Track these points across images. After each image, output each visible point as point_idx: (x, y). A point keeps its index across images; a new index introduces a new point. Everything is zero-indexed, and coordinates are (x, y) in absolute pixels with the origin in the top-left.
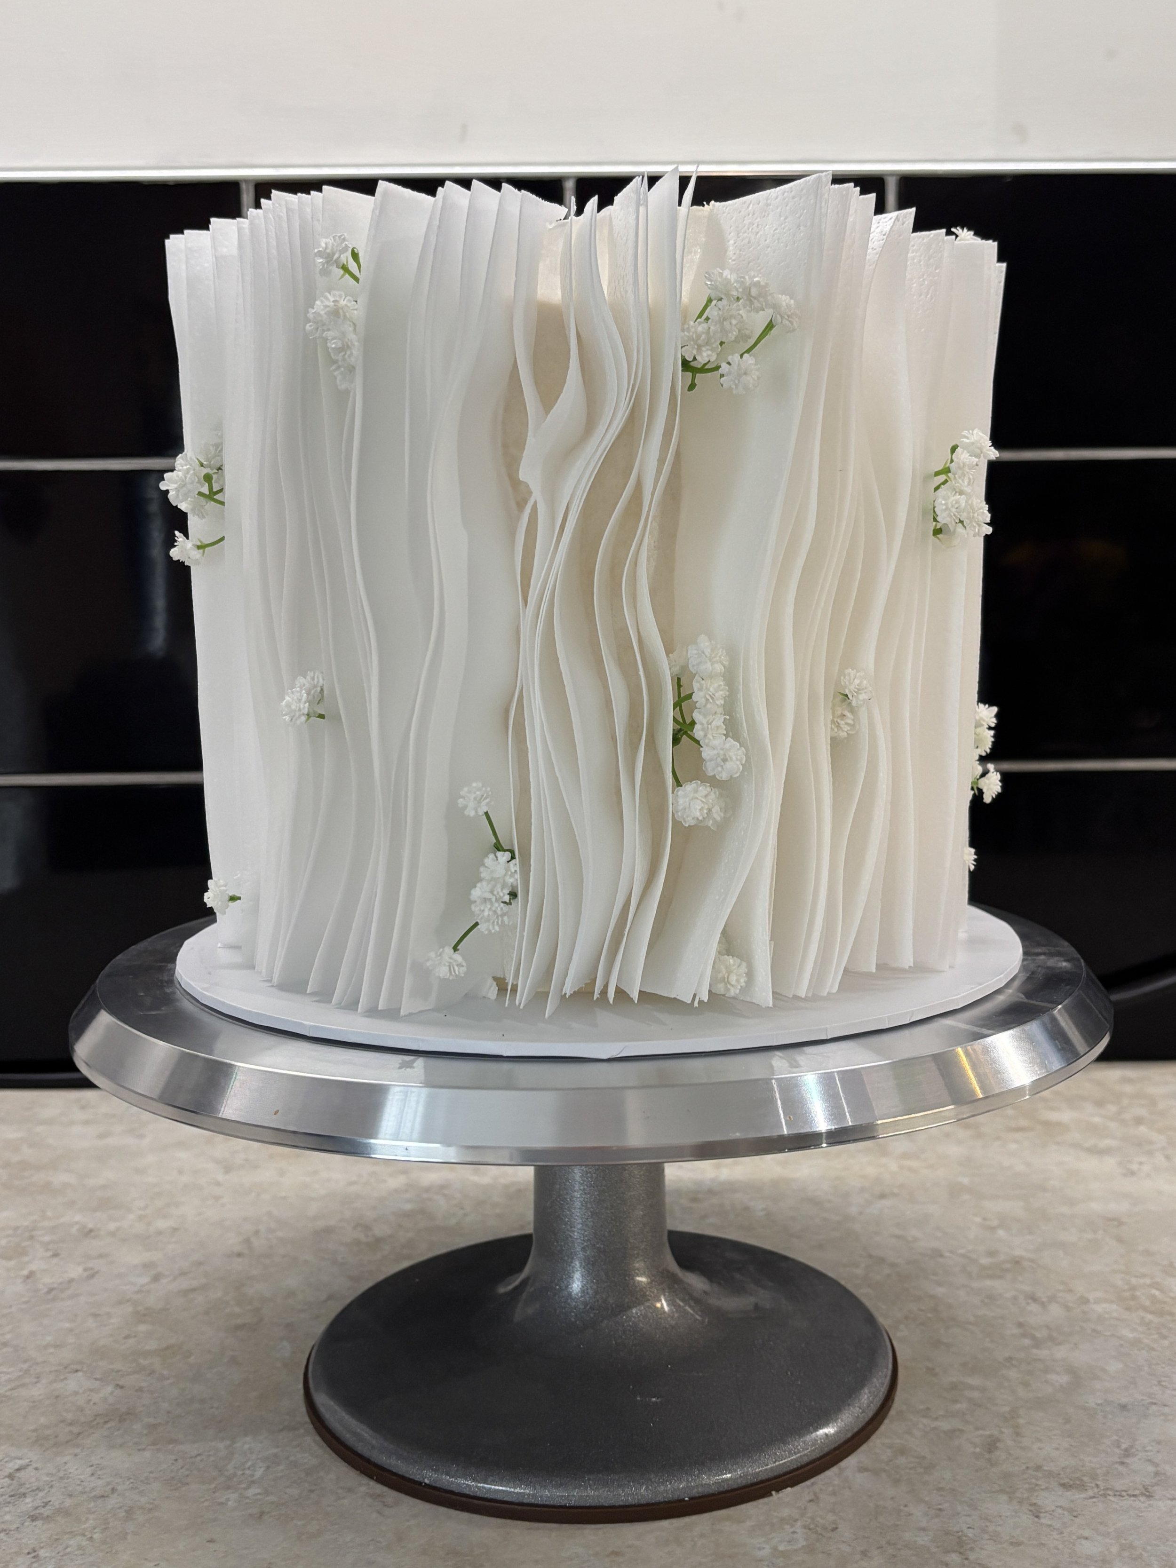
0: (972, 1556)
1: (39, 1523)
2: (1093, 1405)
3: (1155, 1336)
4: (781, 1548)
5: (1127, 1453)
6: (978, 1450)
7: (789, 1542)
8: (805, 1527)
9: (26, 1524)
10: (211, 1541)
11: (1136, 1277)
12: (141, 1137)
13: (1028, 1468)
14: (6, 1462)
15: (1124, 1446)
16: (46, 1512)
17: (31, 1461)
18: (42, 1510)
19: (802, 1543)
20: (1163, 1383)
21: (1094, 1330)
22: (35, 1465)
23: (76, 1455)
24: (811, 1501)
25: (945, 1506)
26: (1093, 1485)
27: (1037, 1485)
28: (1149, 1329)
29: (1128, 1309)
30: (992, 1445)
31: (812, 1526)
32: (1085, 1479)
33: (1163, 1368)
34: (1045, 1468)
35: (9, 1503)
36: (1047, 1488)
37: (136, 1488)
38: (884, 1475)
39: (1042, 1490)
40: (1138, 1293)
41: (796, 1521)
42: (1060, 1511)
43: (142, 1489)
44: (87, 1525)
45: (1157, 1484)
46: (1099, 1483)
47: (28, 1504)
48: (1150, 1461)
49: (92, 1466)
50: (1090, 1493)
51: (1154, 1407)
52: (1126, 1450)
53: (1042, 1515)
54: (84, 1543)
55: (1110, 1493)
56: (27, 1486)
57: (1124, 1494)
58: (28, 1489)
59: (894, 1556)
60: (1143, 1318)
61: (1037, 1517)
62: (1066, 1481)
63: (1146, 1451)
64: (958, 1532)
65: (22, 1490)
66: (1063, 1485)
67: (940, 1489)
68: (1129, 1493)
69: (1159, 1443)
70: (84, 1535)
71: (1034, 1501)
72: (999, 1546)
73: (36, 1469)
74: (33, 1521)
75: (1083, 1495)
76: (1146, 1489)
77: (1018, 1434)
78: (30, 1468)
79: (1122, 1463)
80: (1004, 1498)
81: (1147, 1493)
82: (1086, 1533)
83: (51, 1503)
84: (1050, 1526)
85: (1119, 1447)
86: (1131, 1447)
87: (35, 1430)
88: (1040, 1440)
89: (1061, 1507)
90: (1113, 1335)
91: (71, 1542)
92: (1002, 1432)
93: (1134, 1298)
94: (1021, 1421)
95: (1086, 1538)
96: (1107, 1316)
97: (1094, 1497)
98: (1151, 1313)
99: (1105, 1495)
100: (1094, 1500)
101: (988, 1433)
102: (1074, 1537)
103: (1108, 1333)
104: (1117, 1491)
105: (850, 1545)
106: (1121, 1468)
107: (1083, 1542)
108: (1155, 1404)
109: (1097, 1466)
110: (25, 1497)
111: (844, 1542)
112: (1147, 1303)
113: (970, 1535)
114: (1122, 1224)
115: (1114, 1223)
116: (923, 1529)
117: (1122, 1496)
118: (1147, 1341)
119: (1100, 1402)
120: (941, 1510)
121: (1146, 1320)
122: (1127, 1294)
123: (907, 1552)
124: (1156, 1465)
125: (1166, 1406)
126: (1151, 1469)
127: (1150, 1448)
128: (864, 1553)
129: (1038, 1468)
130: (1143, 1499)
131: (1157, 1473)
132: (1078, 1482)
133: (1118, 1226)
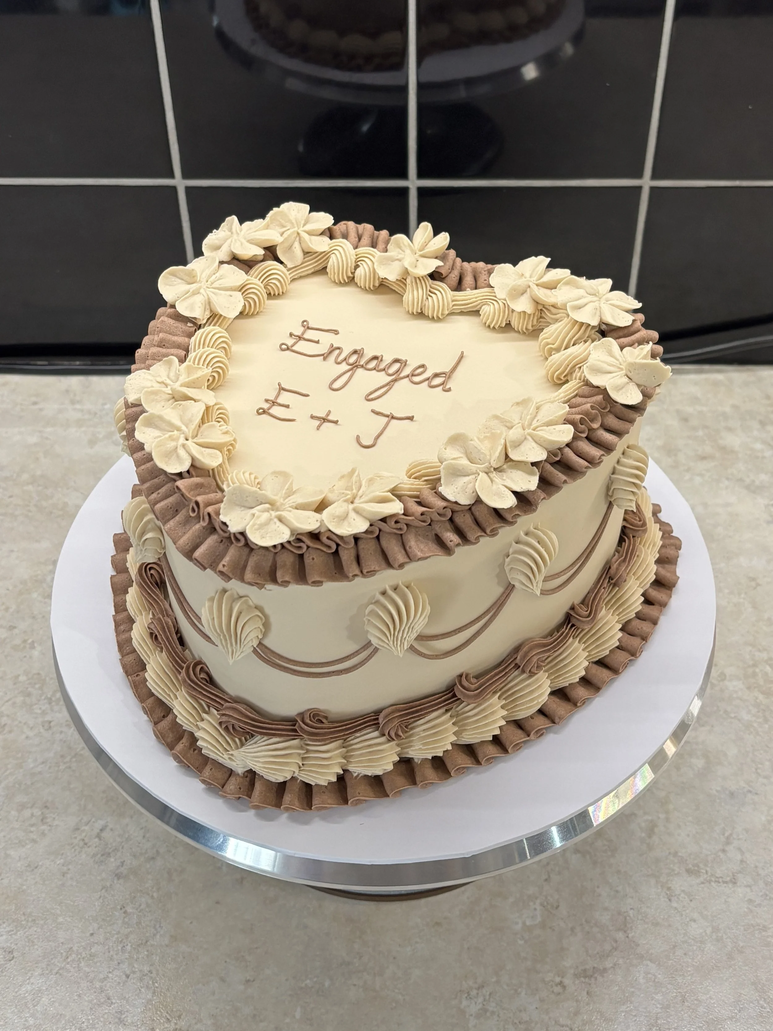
0: (630, 935)
1: (121, 881)
2: (714, 792)
3: (761, 720)
4: (528, 923)
5: (728, 842)
6: (643, 835)
7: (532, 917)
8: (542, 904)
9: (115, 882)
10: (217, 903)
11: (759, 651)
13: (670, 853)
14: (94, 822)
15: (727, 834)
16: (124, 870)
17: (107, 822)
18: (122, 869)
19: (539, 919)
20: (759, 771)
21: (726, 712)
22: (111, 826)
23: (132, 817)
24: (546, 880)
25: (620, 888)
26: (704, 871)
27: (673, 870)
28: (758, 712)
29: (749, 688)
30: (651, 830)
31: (545, 903)
32: (701, 866)
33: (761, 754)
34: (680, 854)
35: (102, 861)
36: (678, 873)
37: (170, 851)
38: (588, 857)
39: (675, 874)
40: (757, 670)
41: (536, 898)
42: (682, 895)
43: (173, 852)
44: (147, 885)
45: (740, 872)
46: (708, 869)
47: (113, 863)
48: (739, 849)
49: (142, 828)
50: (702, 879)
51: (749, 795)
52: (728, 838)
53: (673, 899)
54: (150, 901)
55: (713, 879)
56: (110, 846)
57: (720, 880)
58: (110, 848)
59: (588, 933)
60: (757, 698)
61: (670, 900)
62: (690, 866)
63: (739, 839)
64: (625, 912)
65: (107, 850)
66: (688, 871)
67: (618, 872)
68: (724, 880)
69: (747, 830)
70: (148, 894)
71: (670, 885)
72: (646, 926)
73: (112, 830)
74: (118, 879)
75: (698, 881)
76: (734, 876)
77: (668, 820)
78: (108, 829)
79: (724, 851)
80: (653, 881)
81: (734, 880)
82: (696, 915)
83: (125, 863)
84: (676, 908)
85: (724, 835)
86: (731, 835)
87: (104, 792)
88: (679, 827)
89: (683, 891)
90: (735, 717)
91: (143, 900)
92: (659, 818)
93: (754, 675)
94: (671, 807)
95: (695, 921)
96: (735, 696)
97: (703, 883)
98: (763, 693)
99: (710, 881)
100: (703, 885)
101: (650, 818)
102: (688, 920)
103: (733, 715)
104: (717, 878)
105: (565, 922)
106: (722, 855)
107: (693, 923)
108: (750, 792)
109: (709, 853)
110: (110, 857)
111: (562, 919)
112: (761, 682)
113: (632, 915)
114: (758, 585)
115: (753, 584)
116: (606, 909)
117: (719, 882)
118: (755, 725)
119: (719, 789)
120: (617, 891)
121: (758, 701)
122: (750, 671)
123: (595, 930)
124: (742, 853)
125: (757, 794)
126: (739, 857)
127: (741, 837)
128: (572, 929)
129: (676, 854)
130: (730, 885)
131: (742, 861)
132: (696, 868)
133: (755, 588)
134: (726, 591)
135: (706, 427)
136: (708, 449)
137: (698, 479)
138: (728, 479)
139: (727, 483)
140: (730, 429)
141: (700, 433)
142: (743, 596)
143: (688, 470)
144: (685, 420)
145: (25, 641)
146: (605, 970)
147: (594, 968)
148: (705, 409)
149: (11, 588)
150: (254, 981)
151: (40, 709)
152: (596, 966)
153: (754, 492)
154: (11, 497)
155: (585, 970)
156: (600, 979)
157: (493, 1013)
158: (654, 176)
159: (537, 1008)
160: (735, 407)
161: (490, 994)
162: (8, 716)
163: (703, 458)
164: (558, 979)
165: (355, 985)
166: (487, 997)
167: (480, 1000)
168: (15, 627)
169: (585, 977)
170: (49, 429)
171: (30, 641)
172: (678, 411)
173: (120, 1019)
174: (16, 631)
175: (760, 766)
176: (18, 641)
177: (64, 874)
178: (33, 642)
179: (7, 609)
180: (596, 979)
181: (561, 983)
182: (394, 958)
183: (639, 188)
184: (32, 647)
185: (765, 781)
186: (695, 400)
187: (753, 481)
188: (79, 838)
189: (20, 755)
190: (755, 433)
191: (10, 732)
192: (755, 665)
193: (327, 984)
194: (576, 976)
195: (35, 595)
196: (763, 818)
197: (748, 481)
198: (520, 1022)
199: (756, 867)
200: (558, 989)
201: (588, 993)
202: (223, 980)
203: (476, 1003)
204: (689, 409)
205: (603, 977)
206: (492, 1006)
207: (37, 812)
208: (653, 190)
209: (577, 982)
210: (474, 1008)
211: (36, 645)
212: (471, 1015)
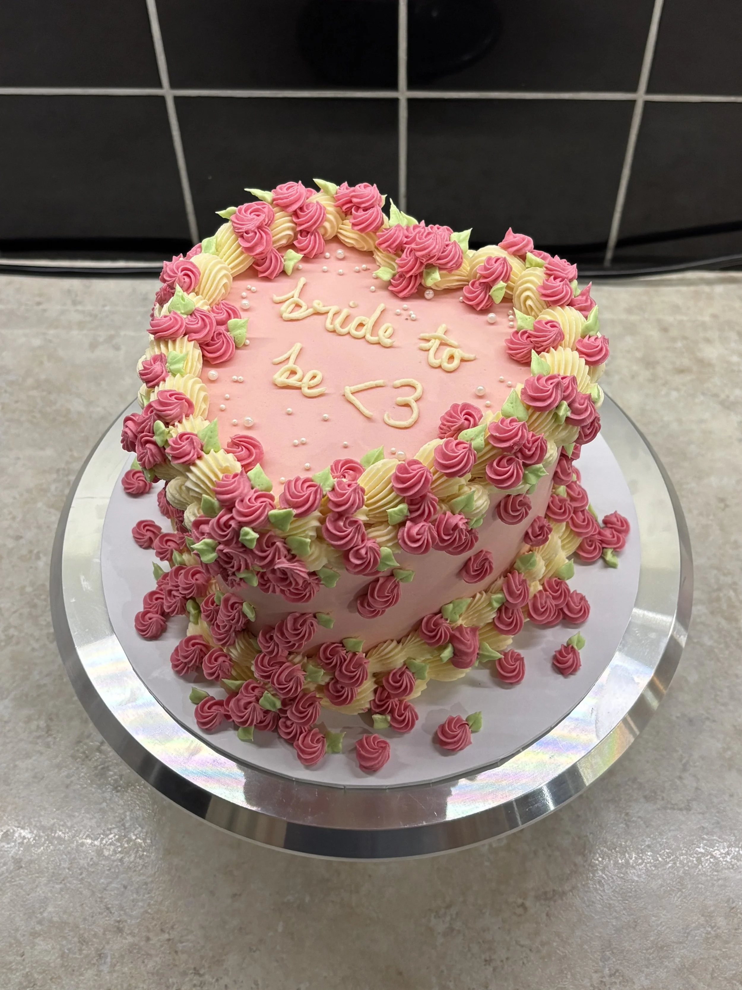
0: (589, 860)
2: (675, 718)
3: (722, 646)
5: (684, 770)
9: (114, 794)
11: (725, 575)
12: (117, 348)
15: (684, 761)
20: (718, 698)
25: (581, 813)
26: (660, 798)
27: (632, 796)
28: (721, 637)
29: (712, 613)
32: (659, 793)
34: (639, 780)
36: (637, 799)
39: (634, 800)
40: (721, 595)
42: (640, 821)
45: (694, 800)
46: (664, 795)
48: (695, 776)
50: (658, 806)
51: (708, 723)
52: (685, 765)
53: (630, 824)
55: (669, 806)
57: (676, 807)
59: (550, 856)
60: (719, 623)
61: (628, 826)
62: (648, 792)
63: (695, 766)
64: (585, 837)
66: (645, 797)
68: (679, 807)
69: (703, 758)
71: (628, 811)
75: (655, 807)
76: (688, 803)
79: (680, 778)
80: (612, 806)
81: (688, 807)
85: (681, 761)
86: (688, 762)
89: (640, 817)
93: (718, 599)
97: (659, 810)
98: (726, 619)
99: (666, 808)
100: (659, 812)
103: (695, 640)
104: (672, 804)
106: (678, 782)
108: (708, 719)
112: (725, 607)
113: (591, 840)
114: (727, 506)
115: (722, 505)
116: (568, 833)
117: (674, 809)
118: (716, 650)
119: (679, 715)
120: (578, 816)
121: (720, 626)
122: (715, 595)
123: (557, 853)
124: (698, 780)
125: (714, 721)
126: (695, 784)
127: (697, 764)
128: (535, 852)
129: (634, 780)
130: (685, 812)
131: (697, 789)
132: (653, 794)
133: (723, 510)
134: (695, 512)
135: (685, 338)
136: (686, 362)
137: (674, 394)
138: (703, 394)
139: (702, 398)
140: (708, 341)
141: (679, 344)
142: (711, 517)
143: (665, 384)
144: (665, 330)
145: (31, 552)
146: (564, 893)
147: (554, 891)
148: (685, 318)
149: (17, 496)
150: (240, 895)
151: (46, 620)
152: (555, 888)
153: (728, 408)
154: (17, 402)
155: (545, 893)
156: (560, 902)
157: (459, 932)
158: (650, 90)
159: (499, 928)
160: (715, 316)
161: (457, 914)
162: (15, 627)
163: (681, 371)
164: (520, 901)
165: (333, 902)
166: (454, 916)
167: (448, 918)
168: (21, 537)
169: (546, 899)
170: (52, 332)
171: (35, 551)
172: (659, 321)
173: (118, 928)
174: (22, 541)
175: (719, 693)
176: (24, 552)
177: (67, 787)
178: (38, 553)
179: (14, 518)
180: (555, 901)
181: (523, 905)
182: (370, 876)
183: (633, 103)
184: (38, 558)
185: (723, 708)
186: (676, 309)
187: (728, 397)
188: (81, 750)
189: (26, 667)
190: (733, 345)
191: (18, 643)
192: (719, 589)
193: (307, 899)
194: (537, 898)
195: (40, 505)
196: (719, 745)
197: (723, 396)
198: (483, 942)
199: (710, 794)
200: (520, 911)
201: (547, 915)
202: (212, 893)
203: (443, 921)
204: (669, 319)
205: (562, 900)
206: (458, 925)
207: (42, 724)
208: (647, 104)
209: (538, 904)
210: (441, 927)
211: (41, 555)
212: (439, 933)
